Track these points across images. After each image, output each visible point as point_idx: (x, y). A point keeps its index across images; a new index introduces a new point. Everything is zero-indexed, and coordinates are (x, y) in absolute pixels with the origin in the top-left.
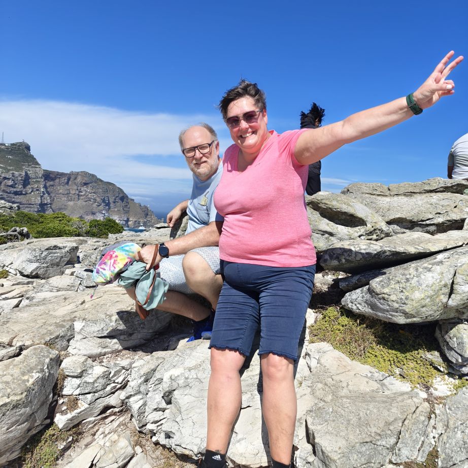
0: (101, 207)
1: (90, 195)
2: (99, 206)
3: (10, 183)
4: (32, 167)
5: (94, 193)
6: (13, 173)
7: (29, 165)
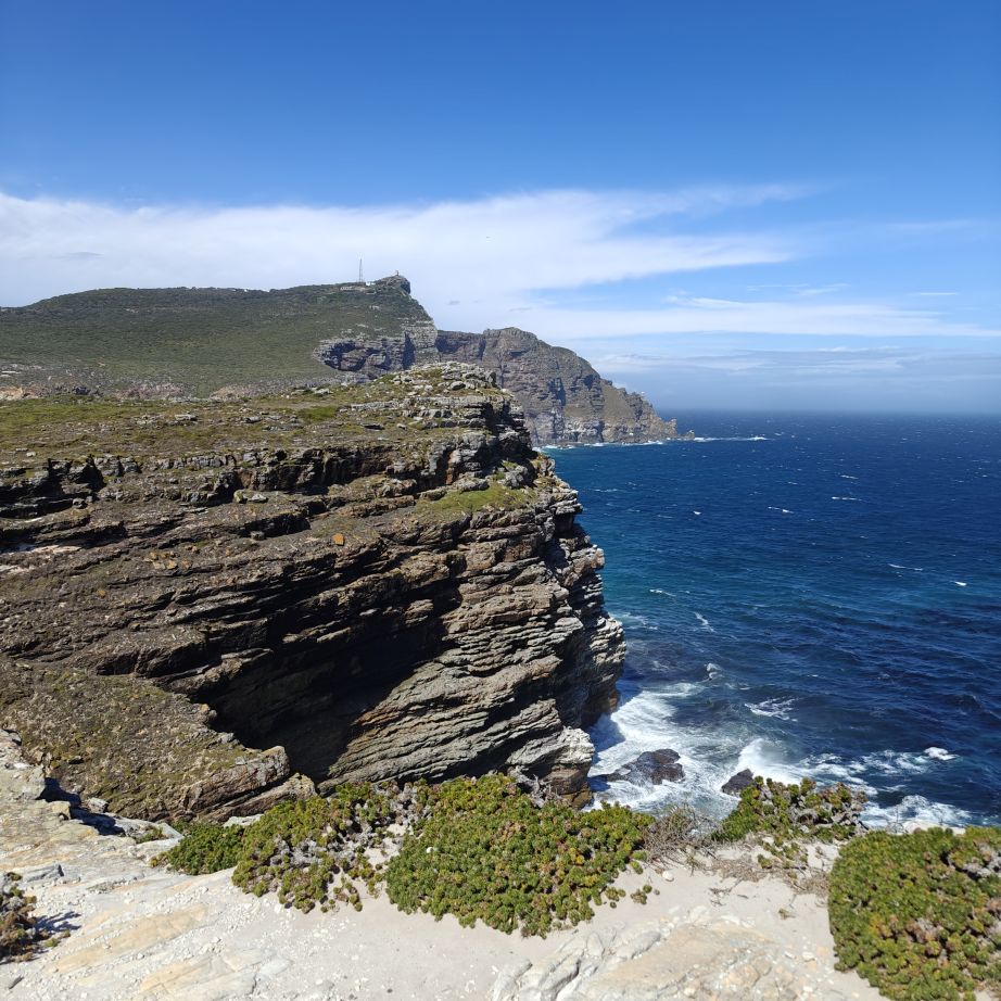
0: (548, 402)
1: (524, 376)
2: (543, 398)
3: (380, 359)
4: (417, 325)
5: (532, 372)
6: (384, 340)
7: (411, 322)
